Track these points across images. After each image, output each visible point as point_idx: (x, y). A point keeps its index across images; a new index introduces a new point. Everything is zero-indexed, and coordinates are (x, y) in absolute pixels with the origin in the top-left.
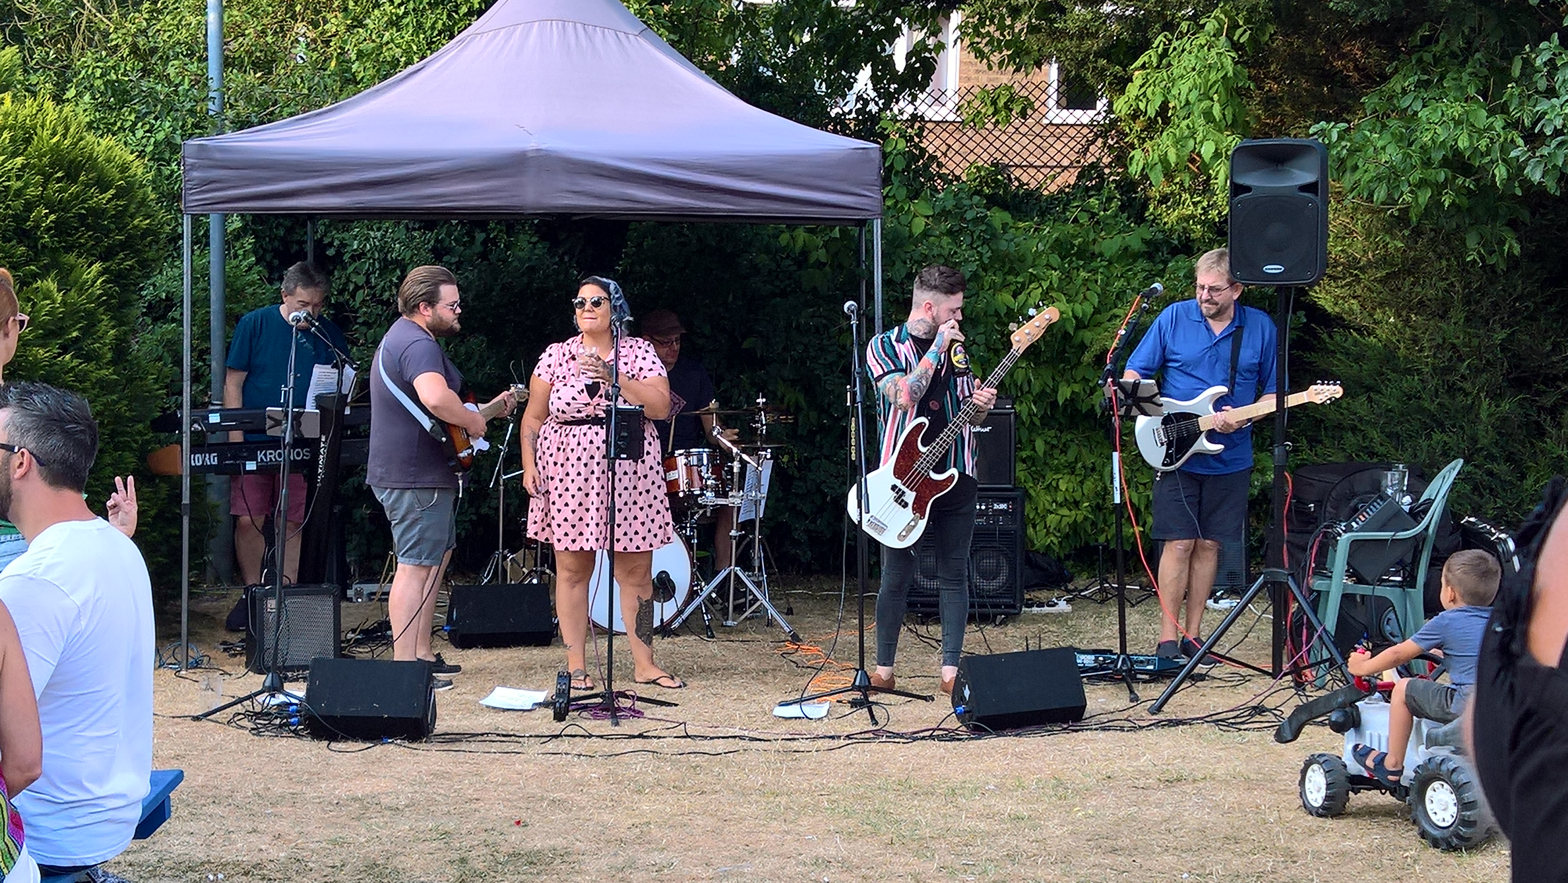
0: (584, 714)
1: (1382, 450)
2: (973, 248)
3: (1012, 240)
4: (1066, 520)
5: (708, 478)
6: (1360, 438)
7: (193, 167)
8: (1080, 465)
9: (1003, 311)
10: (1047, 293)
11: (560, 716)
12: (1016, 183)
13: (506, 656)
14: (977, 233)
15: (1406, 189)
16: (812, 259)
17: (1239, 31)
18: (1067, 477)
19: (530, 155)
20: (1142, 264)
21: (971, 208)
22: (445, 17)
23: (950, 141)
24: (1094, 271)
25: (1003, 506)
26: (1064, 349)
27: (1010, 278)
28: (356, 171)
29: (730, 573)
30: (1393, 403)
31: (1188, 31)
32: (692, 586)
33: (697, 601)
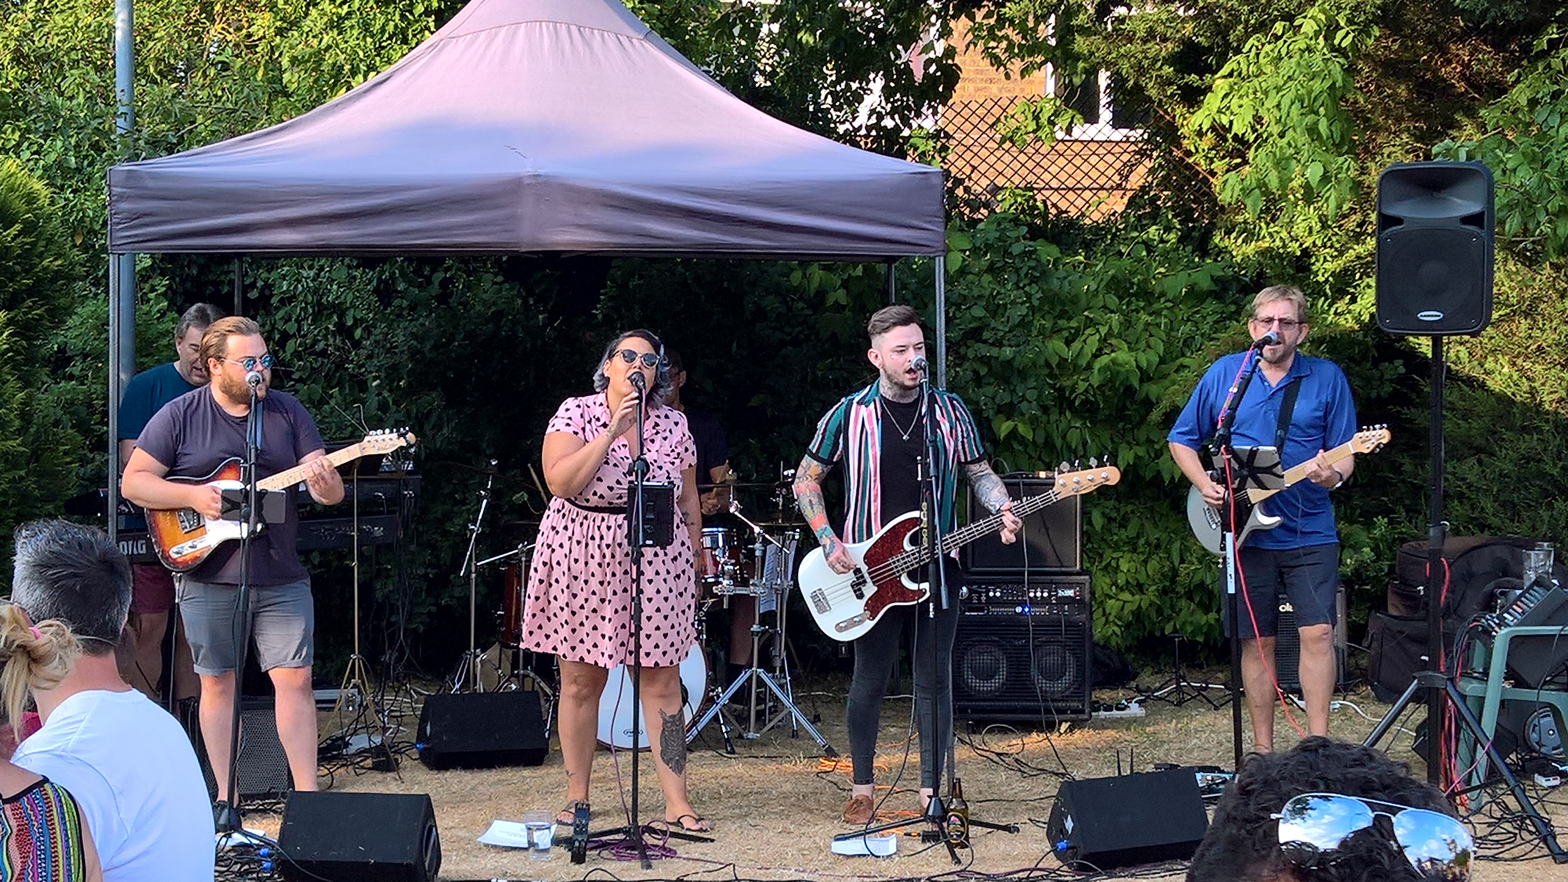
0: (605, 853)
1: (1495, 521)
2: (1018, 288)
3: (1065, 278)
4: (1128, 608)
5: (726, 563)
6: (1467, 507)
7: (122, 197)
8: (1142, 541)
9: (1054, 362)
10: (1105, 340)
11: (578, 858)
12: (1053, 211)
13: (491, 780)
14: (1025, 270)
15: (1543, 218)
16: (830, 301)
17: (1340, 34)
18: (1128, 556)
19: (527, 181)
20: (1211, 306)
21: (1017, 240)
22: (397, 17)
23: (975, 162)
24: (1157, 313)
25: (1070, 593)
26: (1124, 405)
27: (1062, 323)
28: (316, 201)
29: (751, 676)
30: (1508, 467)
31: (1283, 34)
32: (707, 692)
33: (714, 710)
